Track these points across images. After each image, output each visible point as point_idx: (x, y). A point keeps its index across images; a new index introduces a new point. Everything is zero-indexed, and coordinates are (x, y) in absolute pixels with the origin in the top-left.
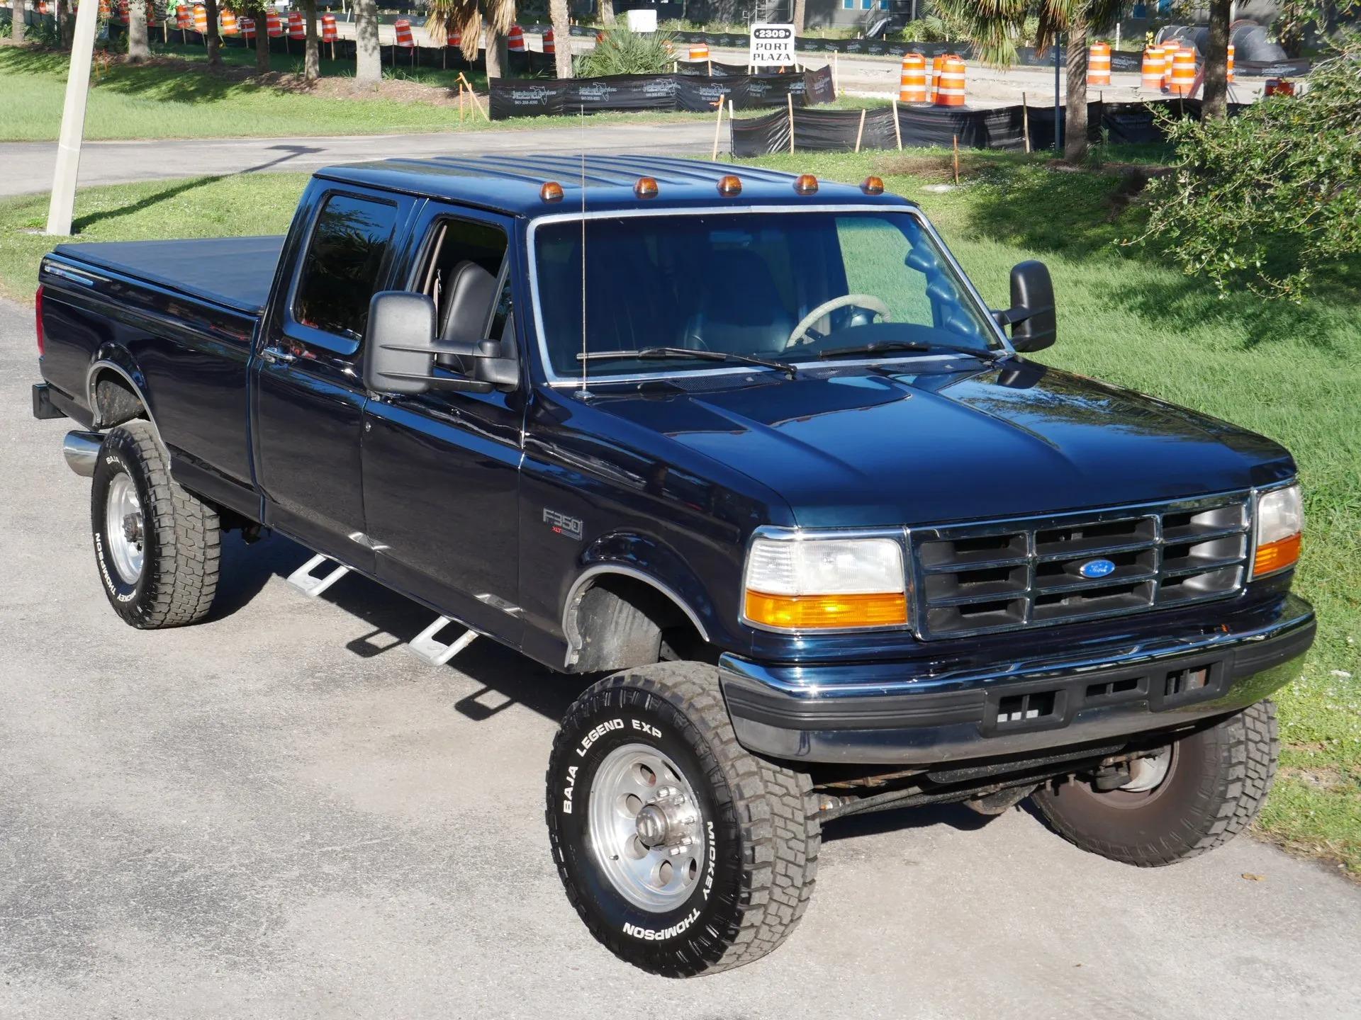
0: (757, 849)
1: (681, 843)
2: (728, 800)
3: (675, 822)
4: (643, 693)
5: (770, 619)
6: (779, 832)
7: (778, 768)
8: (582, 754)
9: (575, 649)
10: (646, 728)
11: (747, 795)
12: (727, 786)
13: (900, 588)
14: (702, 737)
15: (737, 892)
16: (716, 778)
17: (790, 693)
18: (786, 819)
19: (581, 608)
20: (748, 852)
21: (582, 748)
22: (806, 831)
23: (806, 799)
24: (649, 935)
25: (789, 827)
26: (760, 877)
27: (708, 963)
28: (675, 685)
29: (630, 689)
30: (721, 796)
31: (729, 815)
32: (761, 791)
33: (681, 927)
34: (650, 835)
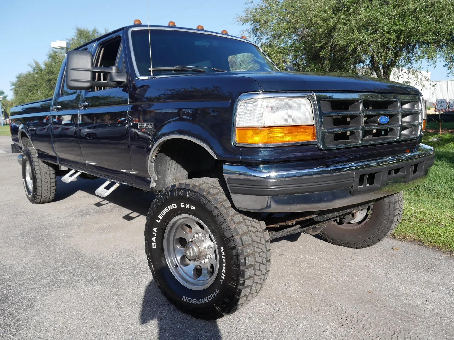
0: (247, 259)
1: (206, 258)
2: (231, 236)
3: (203, 248)
4: (185, 190)
5: (250, 141)
6: (256, 249)
7: (251, 219)
8: (159, 222)
9: (154, 181)
10: (188, 206)
11: (240, 233)
12: (229, 229)
13: (311, 122)
14: (215, 207)
15: (238, 280)
16: (224, 226)
17: (262, 177)
18: (258, 243)
19: (155, 162)
20: (243, 261)
21: (159, 219)
22: (266, 247)
23: (265, 233)
24: (194, 301)
25: (259, 247)
26: (249, 272)
27: (224, 314)
28: (200, 185)
29: (179, 190)
30: (227, 234)
31: (232, 243)
32: (246, 230)
33: (210, 298)
34: (192, 255)
